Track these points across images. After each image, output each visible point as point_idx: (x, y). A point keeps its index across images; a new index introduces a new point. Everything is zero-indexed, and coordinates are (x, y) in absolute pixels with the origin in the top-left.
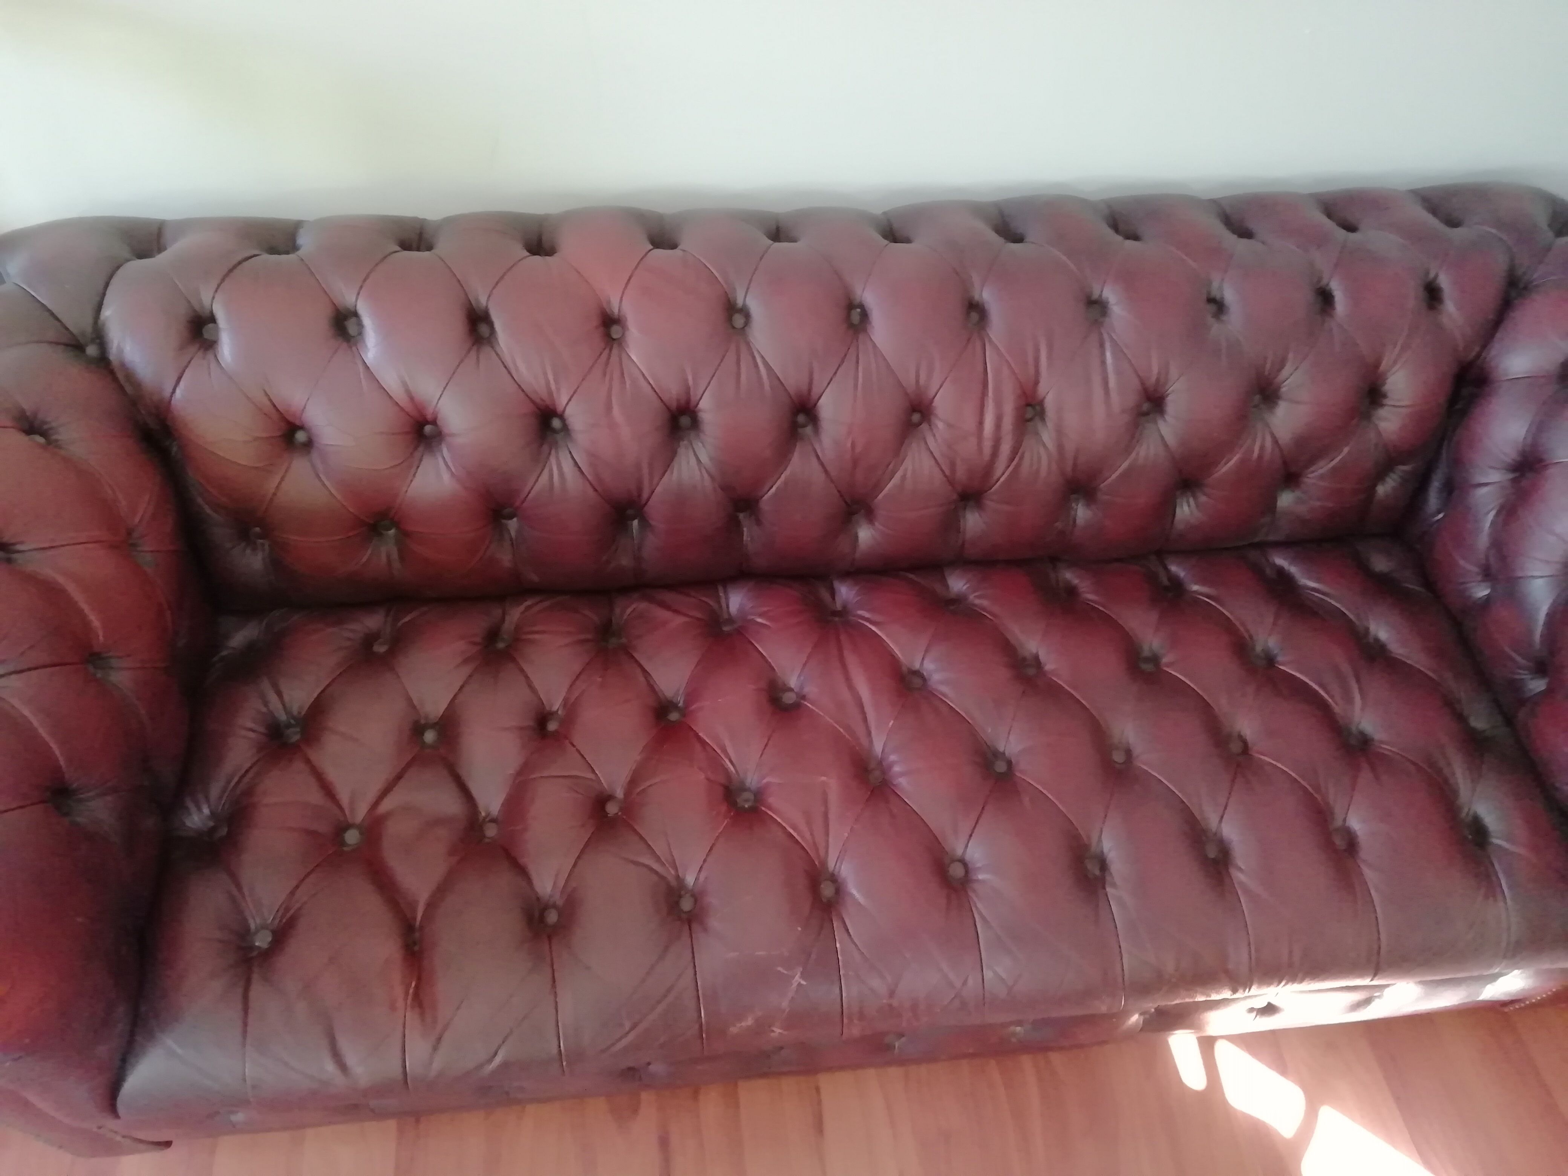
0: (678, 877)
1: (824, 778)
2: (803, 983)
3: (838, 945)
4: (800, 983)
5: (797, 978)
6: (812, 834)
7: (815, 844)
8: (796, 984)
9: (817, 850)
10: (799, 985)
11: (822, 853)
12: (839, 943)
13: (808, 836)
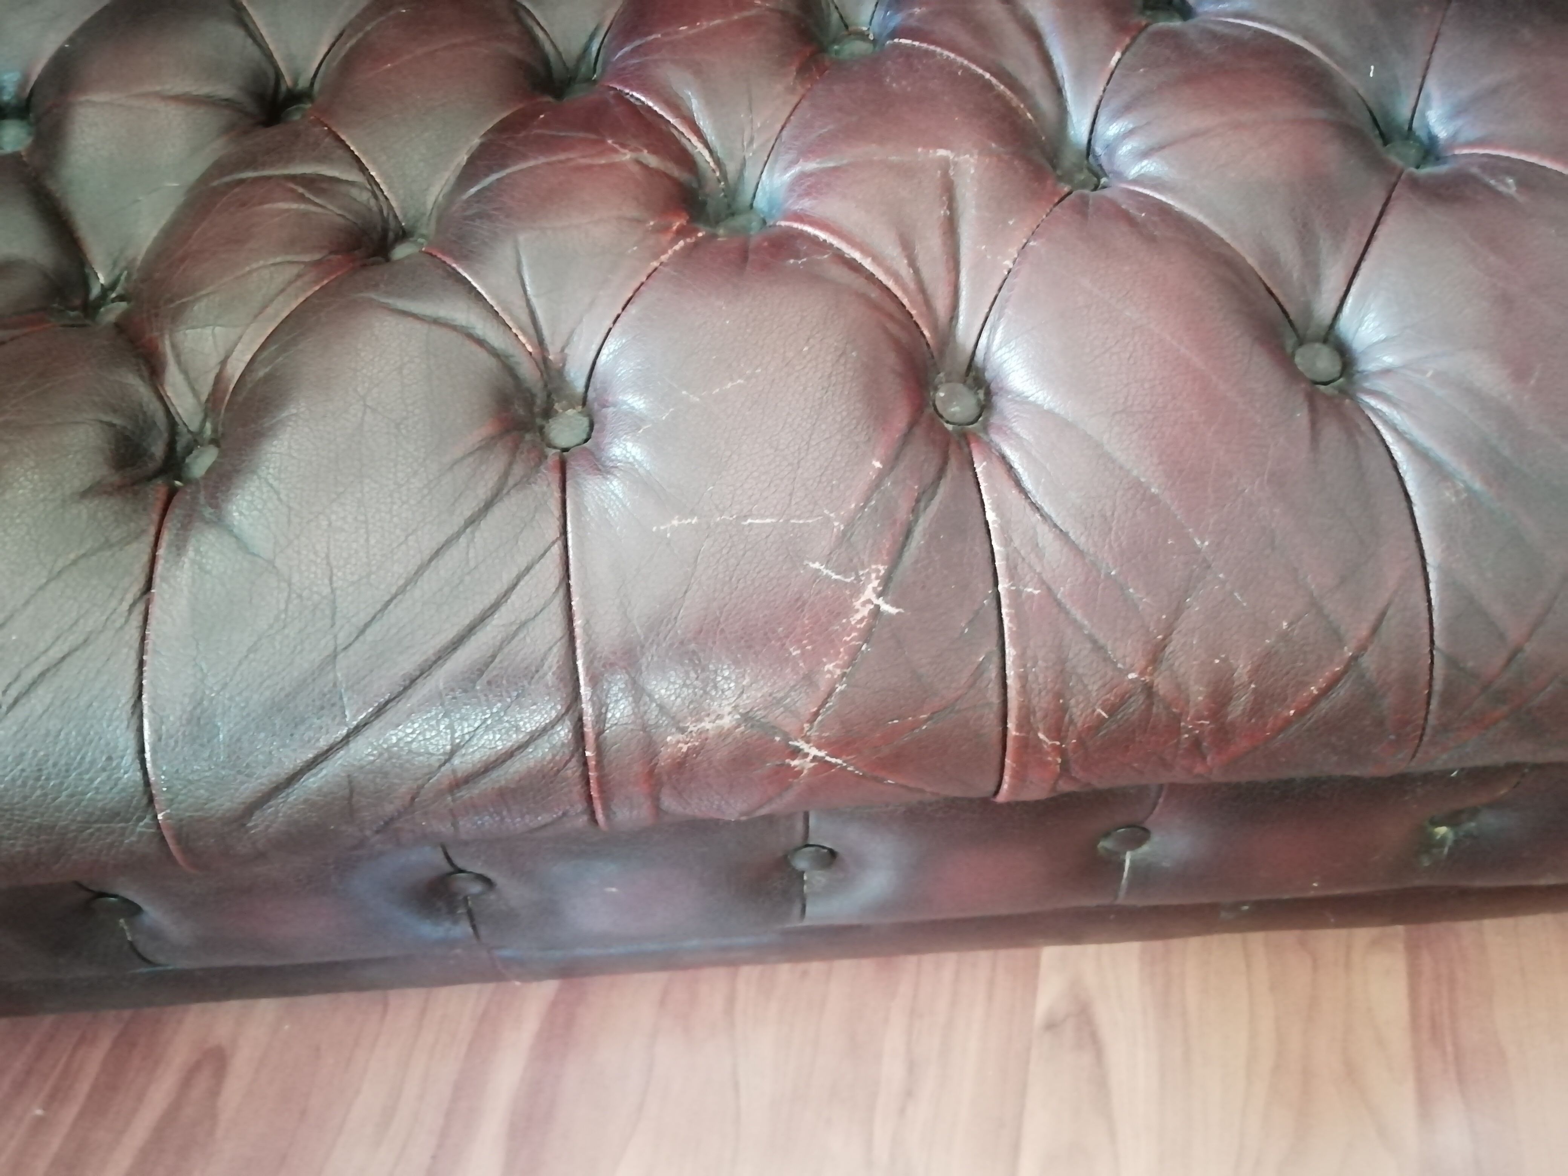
0: (544, 363)
1: (942, 152)
2: (886, 608)
3: (991, 516)
4: (878, 607)
5: (869, 593)
6: (912, 263)
7: (922, 289)
8: (865, 612)
9: (927, 302)
10: (876, 612)
11: (941, 305)
12: (993, 510)
13: (905, 272)
